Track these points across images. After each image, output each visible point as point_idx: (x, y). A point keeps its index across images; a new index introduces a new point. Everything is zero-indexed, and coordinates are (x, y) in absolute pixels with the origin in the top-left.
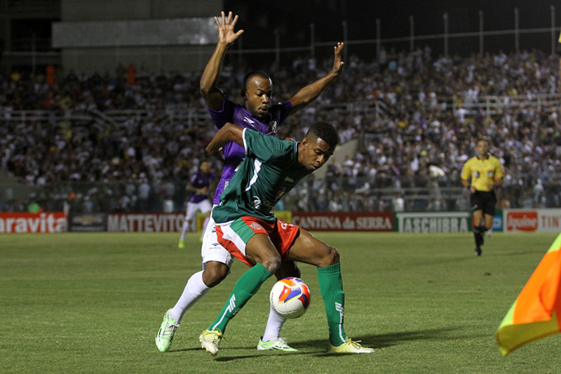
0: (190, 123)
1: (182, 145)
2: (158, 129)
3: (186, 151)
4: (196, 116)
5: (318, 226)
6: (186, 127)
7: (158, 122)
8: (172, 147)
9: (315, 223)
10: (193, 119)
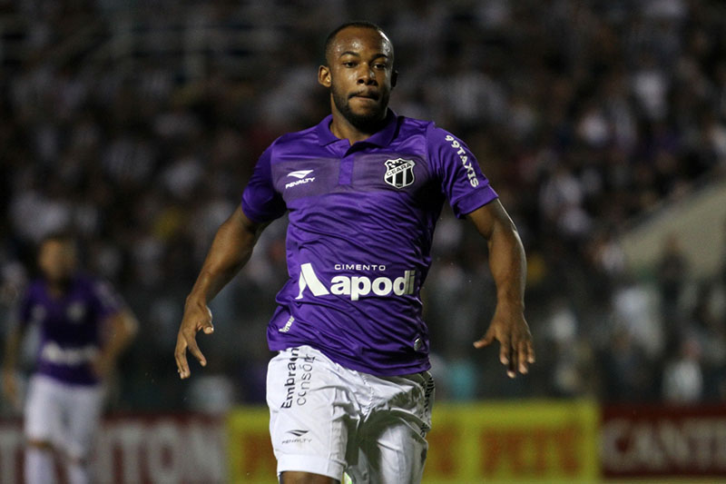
0: (193, 65)
1: (167, 154)
2: (73, 93)
3: (182, 175)
4: (219, 39)
5: (704, 456)
6: (180, 80)
7: (72, 65)
8: (125, 160)
9: (692, 445)
10: (208, 53)
